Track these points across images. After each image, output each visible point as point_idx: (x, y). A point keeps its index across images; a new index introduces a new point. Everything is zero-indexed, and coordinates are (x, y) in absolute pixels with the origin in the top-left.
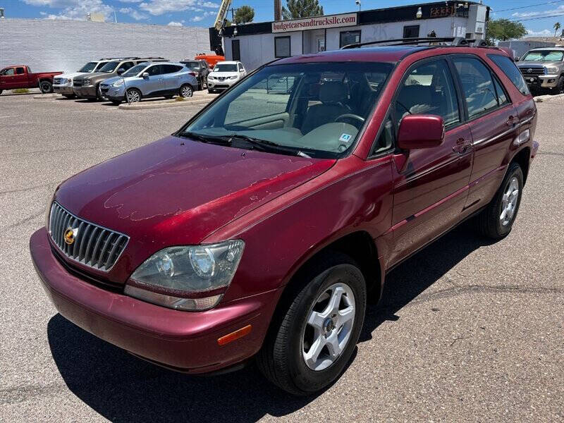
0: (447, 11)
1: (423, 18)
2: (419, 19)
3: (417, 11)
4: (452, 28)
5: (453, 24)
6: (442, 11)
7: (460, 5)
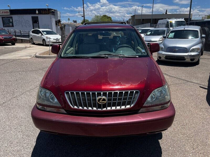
0: (48, 12)
1: (39, 14)
2: (37, 14)
3: (36, 11)
4: (51, 19)
5: (51, 17)
6: (46, 12)
7: (52, 10)
